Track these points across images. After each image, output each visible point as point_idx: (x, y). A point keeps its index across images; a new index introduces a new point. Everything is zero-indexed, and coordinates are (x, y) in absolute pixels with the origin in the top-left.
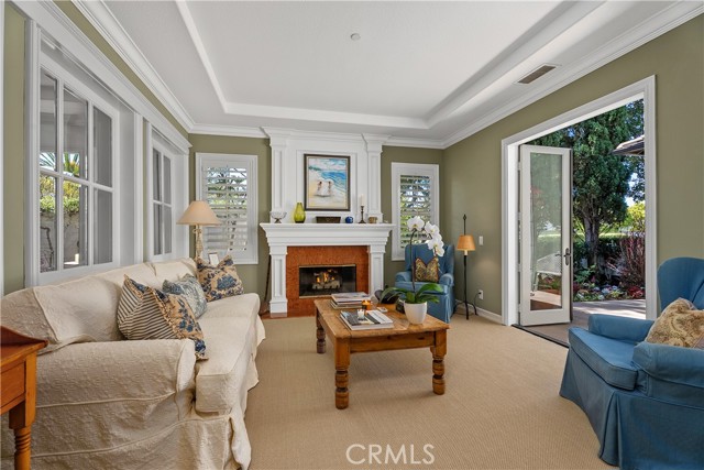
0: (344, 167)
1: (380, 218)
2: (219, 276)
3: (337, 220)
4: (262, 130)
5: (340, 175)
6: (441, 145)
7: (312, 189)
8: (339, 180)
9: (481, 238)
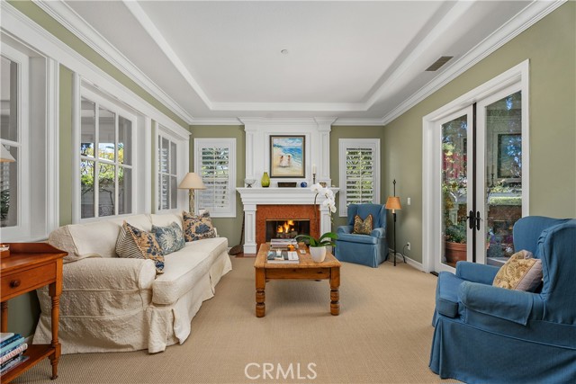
0: (301, 144)
1: (329, 183)
2: (197, 224)
3: (294, 185)
4: (239, 119)
5: (297, 150)
6: (382, 122)
7: (276, 161)
8: (297, 154)
9: (409, 199)
